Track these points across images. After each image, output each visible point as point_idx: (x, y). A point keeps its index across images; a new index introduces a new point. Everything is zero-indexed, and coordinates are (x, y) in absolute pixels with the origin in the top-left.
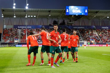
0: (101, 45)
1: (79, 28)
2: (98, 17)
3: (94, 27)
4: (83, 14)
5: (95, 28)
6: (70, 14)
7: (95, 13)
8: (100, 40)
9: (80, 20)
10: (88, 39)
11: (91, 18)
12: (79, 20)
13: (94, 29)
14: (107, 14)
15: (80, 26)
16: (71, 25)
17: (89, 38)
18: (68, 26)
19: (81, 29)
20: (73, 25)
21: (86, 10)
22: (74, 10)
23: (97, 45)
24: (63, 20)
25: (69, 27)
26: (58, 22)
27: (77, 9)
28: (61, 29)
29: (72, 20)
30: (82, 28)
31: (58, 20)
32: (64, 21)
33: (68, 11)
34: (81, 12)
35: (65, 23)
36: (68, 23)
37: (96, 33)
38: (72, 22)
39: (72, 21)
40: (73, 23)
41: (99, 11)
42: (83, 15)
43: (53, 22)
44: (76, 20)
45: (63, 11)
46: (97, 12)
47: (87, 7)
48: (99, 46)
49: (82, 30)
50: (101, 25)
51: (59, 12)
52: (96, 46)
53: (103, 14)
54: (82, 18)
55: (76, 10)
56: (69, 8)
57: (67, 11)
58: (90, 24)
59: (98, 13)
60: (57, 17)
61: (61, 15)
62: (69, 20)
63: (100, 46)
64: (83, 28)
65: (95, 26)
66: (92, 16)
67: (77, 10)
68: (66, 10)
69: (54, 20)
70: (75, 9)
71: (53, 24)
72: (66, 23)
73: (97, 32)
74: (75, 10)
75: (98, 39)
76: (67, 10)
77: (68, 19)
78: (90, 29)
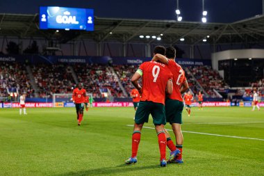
0: (125, 104)
1: (72, 61)
2: (117, 36)
3: (109, 59)
4: (81, 27)
5: (111, 62)
6: (51, 26)
7: (112, 25)
8: (124, 91)
9: (75, 42)
10: (94, 89)
11: (102, 38)
12: (72, 42)
13: (110, 65)
14: (138, 28)
15: (74, 57)
16: (54, 54)
17: (98, 86)
18: (46, 55)
19: (77, 64)
20: (57, 53)
21: (90, 18)
22: (60, 16)
23: (117, 104)
24: (32, 42)
25: (49, 60)
26: (20, 47)
27: (68, 13)
28: (27, 64)
29: (54, 41)
30: (80, 61)
31: (20, 40)
32: (35, 43)
33: (46, 18)
34: (77, 23)
35: (38, 47)
36: (45, 50)
37: (113, 75)
38: (56, 47)
39: (54, 45)
40: (57, 50)
41: (120, 21)
42: (82, 31)
43: (8, 46)
44: (64, 42)
45: (34, 19)
46: (115, 24)
47: (91, 11)
48: (120, 105)
49: (79, 66)
50: (125, 55)
51: (21, 21)
52: (115, 105)
53: (131, 28)
54: (80, 36)
55: (66, 17)
56: (48, 11)
57: (44, 19)
58: (99, 53)
59: (117, 27)
60: (17, 33)
61: (28, 28)
62: (47, 42)
63: (123, 105)
64: (83, 61)
65: (111, 57)
66: (105, 33)
67: (68, 16)
68: (39, 17)
69: (9, 40)
70: (63, 15)
71: (7, 50)
72: (41, 50)
73: (115, 71)
74: (62, 17)
75: (118, 89)
76: (44, 16)
77: (47, 39)
78: (99, 65)
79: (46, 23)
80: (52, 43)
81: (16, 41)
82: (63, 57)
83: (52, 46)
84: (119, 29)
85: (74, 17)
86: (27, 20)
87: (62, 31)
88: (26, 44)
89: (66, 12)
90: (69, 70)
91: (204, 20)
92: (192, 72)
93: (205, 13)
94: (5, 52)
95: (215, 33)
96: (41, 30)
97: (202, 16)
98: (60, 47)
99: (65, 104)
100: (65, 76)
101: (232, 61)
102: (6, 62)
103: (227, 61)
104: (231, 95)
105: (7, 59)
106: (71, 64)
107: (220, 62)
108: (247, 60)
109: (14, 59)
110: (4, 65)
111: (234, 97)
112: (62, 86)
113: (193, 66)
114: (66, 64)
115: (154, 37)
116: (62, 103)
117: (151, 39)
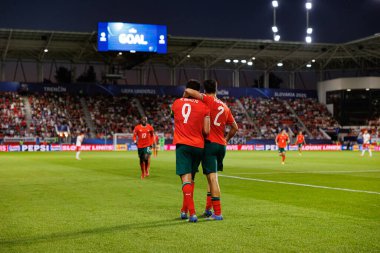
79: (106, 44)
80: (113, 69)
81: (68, 67)
82: (127, 87)
83: (113, 73)
84: (199, 52)
85: (142, 36)
86: (83, 40)
87: (126, 53)
88: (80, 71)
89: (132, 29)
90: (135, 103)
91: (309, 40)
92: (292, 106)
93: (310, 31)
94: (54, 80)
95: (322, 56)
96: (99, 52)
97: (306, 35)
98: (124, 75)
99: (129, 147)
100: (129, 111)
101: (344, 92)
102: (54, 92)
103: (337, 92)
104: (342, 136)
105: (56, 89)
106: (138, 96)
107: (329, 94)
108: (363, 91)
109: (64, 90)
110: (52, 97)
111: (346, 139)
112: (125, 123)
113: (294, 99)
114: (131, 96)
115: (244, 61)
116: (125, 146)
117: (240, 63)
